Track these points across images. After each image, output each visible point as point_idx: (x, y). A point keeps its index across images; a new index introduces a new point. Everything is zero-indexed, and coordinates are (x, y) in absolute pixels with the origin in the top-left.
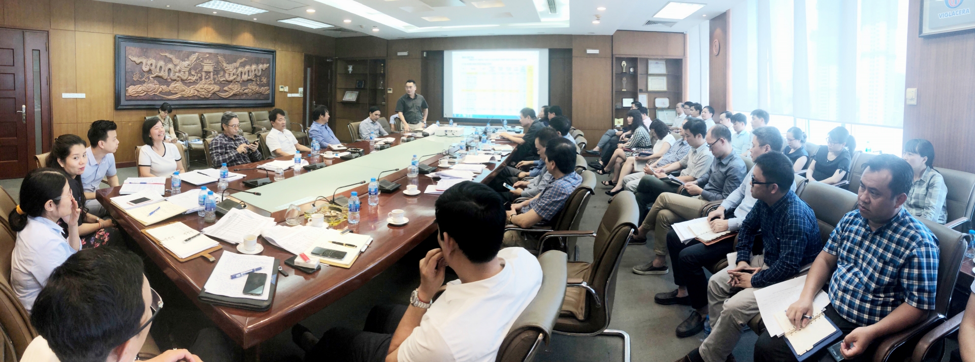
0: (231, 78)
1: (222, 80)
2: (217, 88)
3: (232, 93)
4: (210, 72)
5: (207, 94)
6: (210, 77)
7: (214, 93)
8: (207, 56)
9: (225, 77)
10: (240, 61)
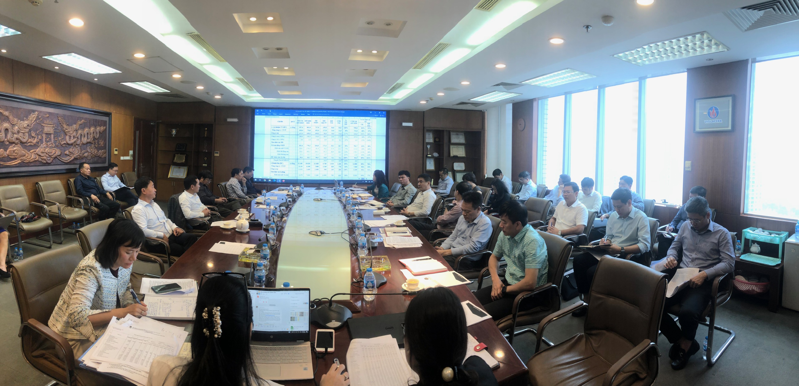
0: (72, 141)
1: (63, 143)
2: (58, 152)
3: (73, 158)
4: (50, 134)
5: (49, 159)
6: (50, 139)
7: (56, 157)
8: (48, 116)
9: (66, 140)
10: (80, 123)
